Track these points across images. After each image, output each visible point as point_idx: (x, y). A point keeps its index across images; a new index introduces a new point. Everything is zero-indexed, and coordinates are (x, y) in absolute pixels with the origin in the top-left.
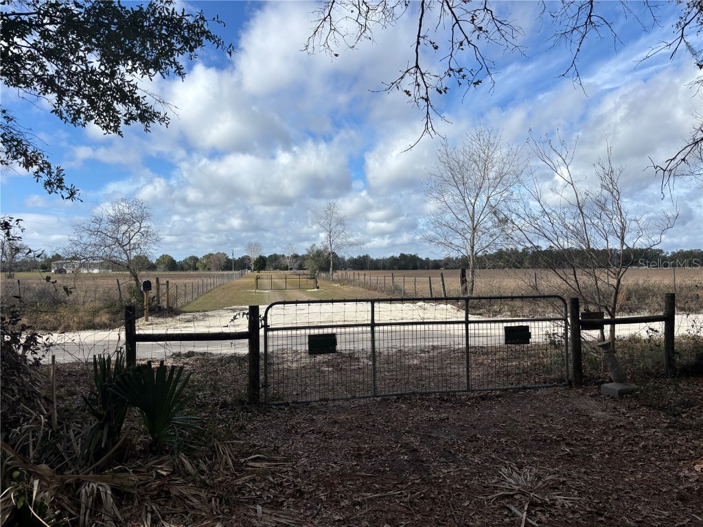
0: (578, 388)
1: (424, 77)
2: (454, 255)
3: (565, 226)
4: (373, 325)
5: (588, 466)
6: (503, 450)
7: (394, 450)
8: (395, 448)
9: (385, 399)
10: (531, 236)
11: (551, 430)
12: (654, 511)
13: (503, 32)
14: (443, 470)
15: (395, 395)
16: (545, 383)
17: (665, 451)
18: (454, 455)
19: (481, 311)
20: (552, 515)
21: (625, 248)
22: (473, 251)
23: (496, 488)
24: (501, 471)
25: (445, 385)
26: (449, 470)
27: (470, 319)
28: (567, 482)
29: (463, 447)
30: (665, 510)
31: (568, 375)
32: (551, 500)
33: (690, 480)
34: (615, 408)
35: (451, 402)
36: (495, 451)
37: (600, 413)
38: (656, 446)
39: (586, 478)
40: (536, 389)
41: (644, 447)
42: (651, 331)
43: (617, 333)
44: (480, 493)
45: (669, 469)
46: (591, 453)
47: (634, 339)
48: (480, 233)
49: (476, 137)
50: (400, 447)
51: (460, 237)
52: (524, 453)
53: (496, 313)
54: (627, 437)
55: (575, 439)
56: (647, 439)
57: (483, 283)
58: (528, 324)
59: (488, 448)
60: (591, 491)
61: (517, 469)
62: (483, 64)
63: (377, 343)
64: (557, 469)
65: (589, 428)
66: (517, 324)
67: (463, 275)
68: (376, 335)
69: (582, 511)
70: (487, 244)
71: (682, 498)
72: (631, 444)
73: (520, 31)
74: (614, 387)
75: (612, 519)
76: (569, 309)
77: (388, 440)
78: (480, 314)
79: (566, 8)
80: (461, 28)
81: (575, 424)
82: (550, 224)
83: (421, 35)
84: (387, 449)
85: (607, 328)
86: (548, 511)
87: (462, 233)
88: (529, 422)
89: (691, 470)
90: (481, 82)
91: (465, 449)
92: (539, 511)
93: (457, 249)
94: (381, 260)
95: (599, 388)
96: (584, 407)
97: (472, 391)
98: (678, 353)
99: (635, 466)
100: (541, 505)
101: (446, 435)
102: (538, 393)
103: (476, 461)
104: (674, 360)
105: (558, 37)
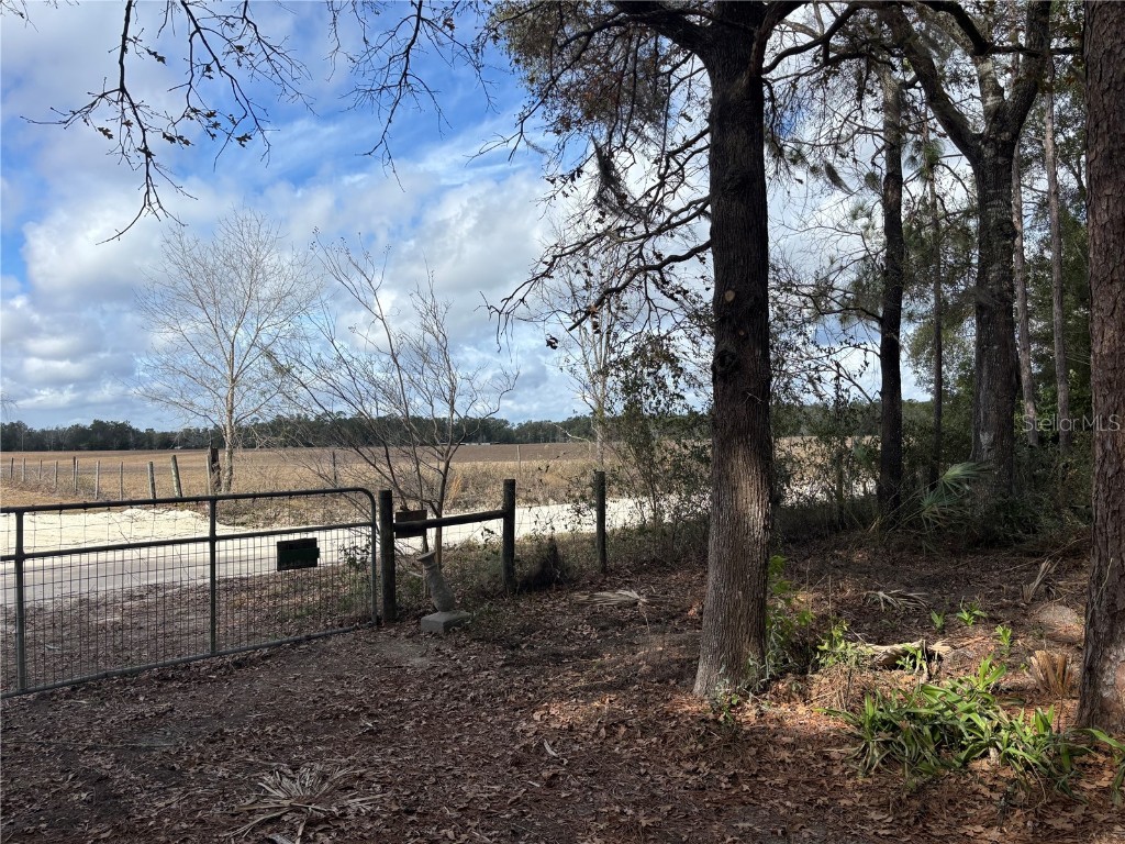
0: (390, 627)
1: (138, 112)
2: (198, 424)
3: (373, 382)
4: (20, 557)
5: (397, 743)
6: (269, 745)
7: (61, 787)
8: (63, 782)
9: (47, 696)
10: (321, 397)
11: (347, 697)
12: (482, 788)
13: (276, 65)
14: (157, 804)
15: (67, 685)
16: (341, 626)
17: (499, 700)
18: (180, 773)
19: (244, 518)
20: (341, 832)
21: (455, 416)
22: (231, 418)
23: (252, 812)
24: (262, 781)
25: (169, 651)
26: (168, 802)
27: (218, 534)
28: (367, 775)
29: (198, 755)
30: (496, 784)
31: (376, 610)
32: (340, 809)
33: (528, 735)
34: (438, 650)
35: (180, 679)
36: (254, 750)
37: (417, 661)
38: (488, 695)
39: (393, 761)
40: (327, 637)
41: (473, 699)
42: (486, 533)
43: (444, 540)
44: (224, 828)
45: (503, 724)
46: (403, 722)
47: (469, 547)
48: (244, 388)
49: (236, 228)
50: (74, 778)
51: (208, 393)
52: (303, 744)
53: (269, 520)
54: (451, 688)
55: (382, 706)
56: (477, 688)
57: (250, 471)
58: (315, 535)
59: (242, 747)
60: (399, 779)
61: (290, 771)
62: (247, 109)
63: (28, 593)
64: (351, 757)
65: (401, 686)
66: (297, 537)
67: (214, 459)
68: (28, 576)
69: (385, 813)
70: (256, 406)
71: (518, 763)
72: (456, 698)
73: (303, 69)
74: (438, 618)
75: (427, 814)
76: (378, 508)
77: (50, 770)
78: (243, 524)
79: (371, 54)
80: (205, 42)
81: (382, 682)
82: (349, 378)
83: (129, 36)
84: (44, 788)
85: (431, 532)
86: (335, 827)
87: (212, 387)
88: (314, 691)
89: (530, 720)
90: (250, 138)
91: (201, 758)
92: (320, 831)
93: (204, 413)
94: (49, 432)
95: (418, 623)
96: (395, 654)
97: (221, 655)
98: (518, 561)
99: (460, 730)
100: (326, 821)
101: (167, 740)
102: (330, 643)
103: (220, 774)
104: (513, 570)
105: (360, 95)
